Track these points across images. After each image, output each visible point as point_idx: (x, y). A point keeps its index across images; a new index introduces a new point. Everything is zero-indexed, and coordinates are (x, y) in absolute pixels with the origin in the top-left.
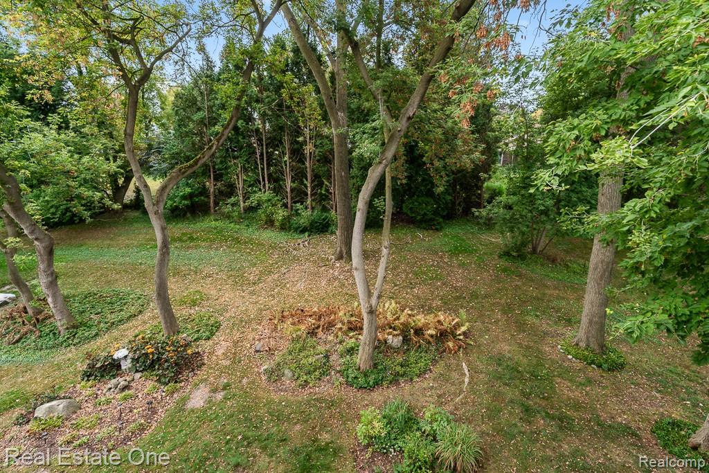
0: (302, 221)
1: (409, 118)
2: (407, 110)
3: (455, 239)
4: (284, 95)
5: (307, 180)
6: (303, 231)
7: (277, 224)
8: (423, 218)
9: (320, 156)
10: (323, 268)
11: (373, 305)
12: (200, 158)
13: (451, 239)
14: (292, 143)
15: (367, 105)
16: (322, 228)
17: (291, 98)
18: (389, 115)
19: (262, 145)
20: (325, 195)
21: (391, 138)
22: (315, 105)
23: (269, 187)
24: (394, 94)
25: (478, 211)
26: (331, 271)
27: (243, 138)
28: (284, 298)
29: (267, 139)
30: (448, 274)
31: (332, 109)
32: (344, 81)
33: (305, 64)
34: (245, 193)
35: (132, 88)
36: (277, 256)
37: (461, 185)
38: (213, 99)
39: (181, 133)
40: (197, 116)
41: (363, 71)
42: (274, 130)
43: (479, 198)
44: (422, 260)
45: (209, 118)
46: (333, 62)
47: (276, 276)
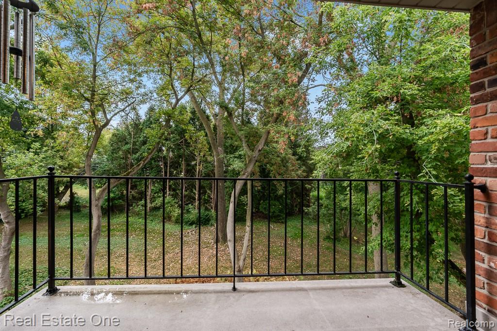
0: (191, 217)
1: (260, 151)
2: (258, 146)
3: (295, 229)
4: (186, 137)
5: (195, 189)
6: (191, 224)
7: (173, 219)
8: (273, 215)
9: (205, 174)
10: (206, 249)
11: (241, 265)
12: (131, 171)
13: (292, 229)
14: (187, 166)
15: (236, 143)
16: (205, 222)
17: (191, 139)
18: (249, 149)
19: (167, 167)
20: (207, 200)
21: (250, 161)
22: (205, 143)
23: (169, 194)
24: (251, 138)
25: (307, 209)
26: (211, 251)
27: (155, 162)
28: (177, 270)
29: (170, 163)
30: (291, 251)
31: (214, 145)
32: (222, 130)
33: (198, 120)
34: (152, 198)
35: (98, 130)
36: (172, 241)
37: (296, 193)
38: (138, 137)
39: (113, 157)
40: (125, 148)
41: (234, 125)
42: (176, 158)
43: (309, 203)
44: (273, 243)
45: (133, 149)
46: (216, 120)
47: (171, 255)
